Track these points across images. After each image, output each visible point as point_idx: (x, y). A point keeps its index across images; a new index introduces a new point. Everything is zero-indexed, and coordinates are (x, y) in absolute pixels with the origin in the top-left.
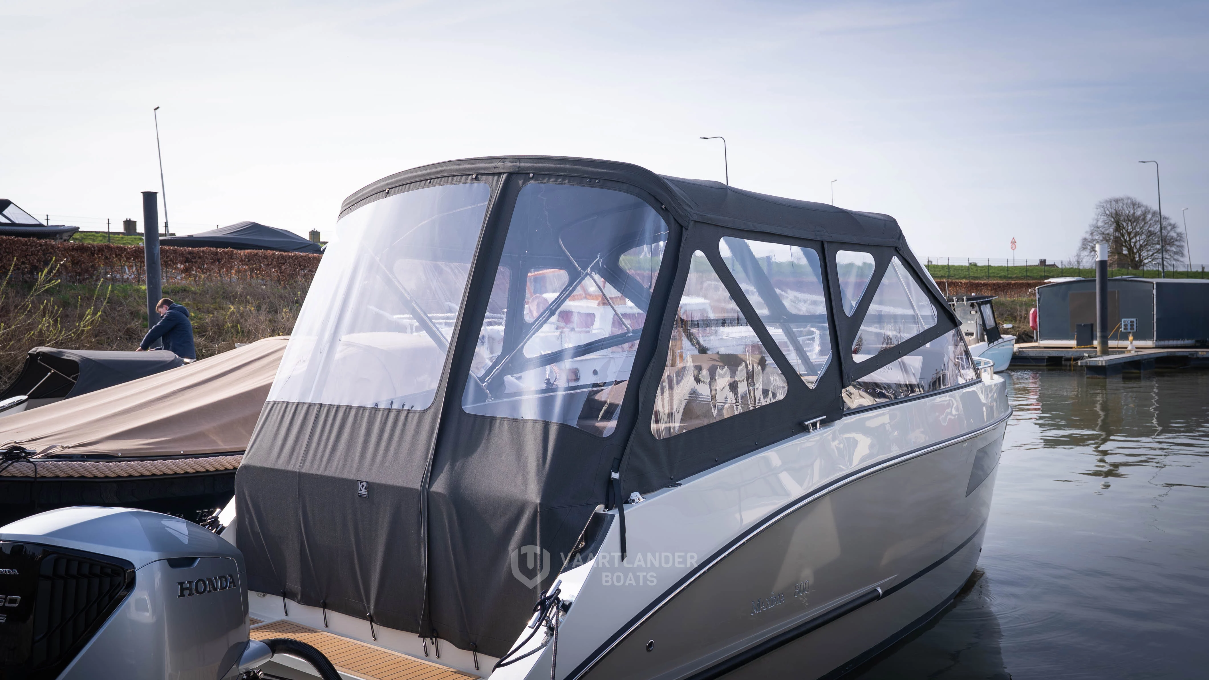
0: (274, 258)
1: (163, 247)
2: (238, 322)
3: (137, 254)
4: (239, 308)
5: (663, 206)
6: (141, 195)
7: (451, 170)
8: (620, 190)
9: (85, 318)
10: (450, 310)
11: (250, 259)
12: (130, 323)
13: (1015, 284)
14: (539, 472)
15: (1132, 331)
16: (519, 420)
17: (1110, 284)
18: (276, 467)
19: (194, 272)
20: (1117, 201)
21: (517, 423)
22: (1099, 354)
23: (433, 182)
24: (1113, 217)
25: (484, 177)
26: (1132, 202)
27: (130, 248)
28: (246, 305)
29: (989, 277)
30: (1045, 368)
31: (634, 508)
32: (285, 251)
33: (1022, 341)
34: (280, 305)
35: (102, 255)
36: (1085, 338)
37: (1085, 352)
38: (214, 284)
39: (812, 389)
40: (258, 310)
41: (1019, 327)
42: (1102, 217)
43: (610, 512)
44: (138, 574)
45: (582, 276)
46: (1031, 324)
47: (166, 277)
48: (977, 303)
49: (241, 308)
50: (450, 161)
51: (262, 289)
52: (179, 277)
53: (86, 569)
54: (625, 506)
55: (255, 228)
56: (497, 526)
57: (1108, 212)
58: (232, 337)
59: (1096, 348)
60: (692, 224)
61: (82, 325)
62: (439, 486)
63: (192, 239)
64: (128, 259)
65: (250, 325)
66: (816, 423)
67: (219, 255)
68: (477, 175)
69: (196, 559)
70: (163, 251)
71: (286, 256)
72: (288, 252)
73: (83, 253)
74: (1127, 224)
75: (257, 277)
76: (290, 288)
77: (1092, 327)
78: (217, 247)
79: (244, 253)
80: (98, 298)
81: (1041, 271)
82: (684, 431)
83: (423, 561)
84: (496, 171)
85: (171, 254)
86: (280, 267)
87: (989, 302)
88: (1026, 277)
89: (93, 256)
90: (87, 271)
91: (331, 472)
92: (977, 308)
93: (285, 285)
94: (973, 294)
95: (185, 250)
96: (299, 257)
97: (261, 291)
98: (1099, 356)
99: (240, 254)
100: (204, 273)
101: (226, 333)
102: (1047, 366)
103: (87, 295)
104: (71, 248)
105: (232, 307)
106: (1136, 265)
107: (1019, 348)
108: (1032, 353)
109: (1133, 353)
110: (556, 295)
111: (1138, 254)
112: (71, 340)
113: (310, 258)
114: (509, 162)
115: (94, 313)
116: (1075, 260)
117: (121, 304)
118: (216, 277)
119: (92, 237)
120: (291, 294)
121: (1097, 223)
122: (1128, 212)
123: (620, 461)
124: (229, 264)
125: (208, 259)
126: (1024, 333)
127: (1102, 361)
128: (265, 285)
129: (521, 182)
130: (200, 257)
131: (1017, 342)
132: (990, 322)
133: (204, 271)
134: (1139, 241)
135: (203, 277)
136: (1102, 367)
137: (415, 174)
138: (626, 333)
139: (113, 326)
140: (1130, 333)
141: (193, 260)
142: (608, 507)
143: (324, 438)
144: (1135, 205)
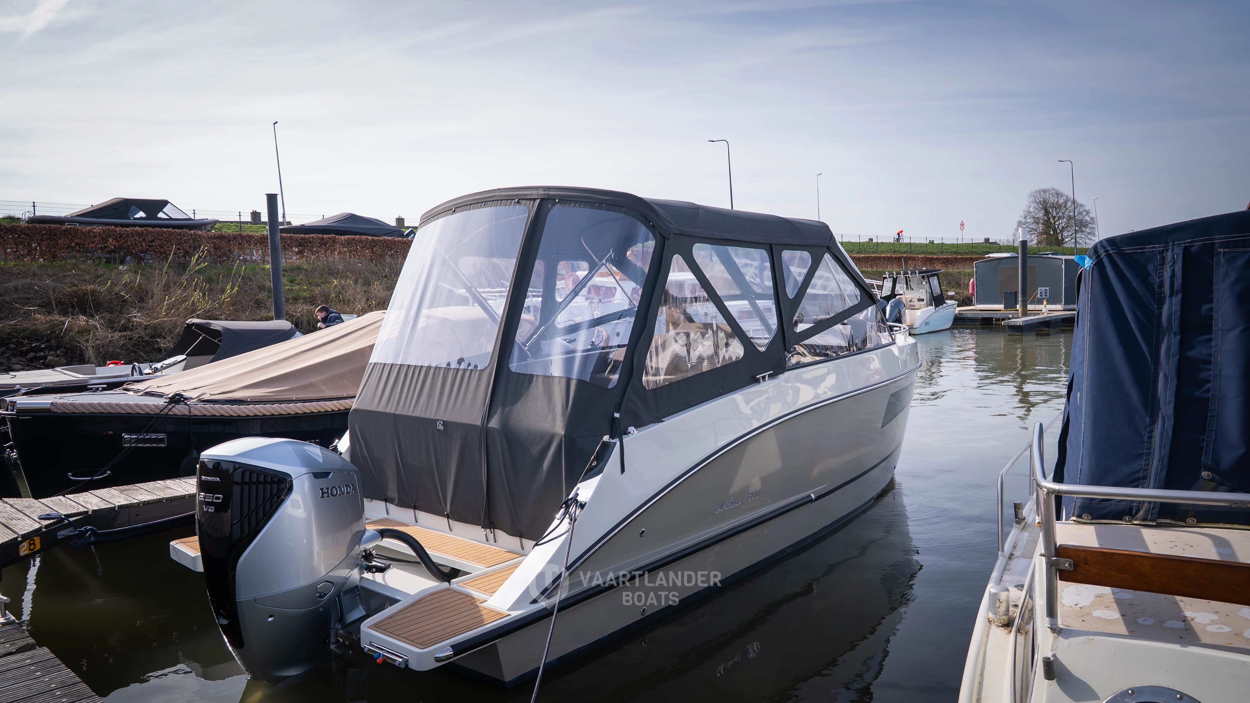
0: (367, 241)
1: (282, 234)
2: (340, 293)
3: (262, 240)
4: (340, 282)
5: (651, 224)
6: (265, 197)
7: (499, 196)
8: (619, 212)
9: (226, 292)
10: (503, 285)
11: (349, 243)
12: (258, 295)
13: (961, 258)
14: (563, 413)
15: (1046, 297)
16: (550, 376)
17: (1029, 260)
18: (378, 410)
19: (306, 254)
20: (1044, 191)
21: (548, 379)
22: (1020, 315)
23: (487, 204)
24: (1041, 204)
25: (523, 202)
26: (1057, 192)
27: (256, 236)
28: (346, 279)
29: (942, 253)
30: (979, 326)
31: (630, 438)
32: (376, 236)
33: (965, 304)
34: (372, 279)
35: (236, 242)
36: (1010, 303)
37: (1010, 313)
38: (321, 263)
39: (763, 352)
40: (355, 283)
41: (962, 293)
42: (1033, 204)
43: (614, 441)
44: (295, 482)
45: (599, 266)
46: (970, 292)
47: (285, 258)
48: (926, 275)
49: (343, 282)
50: (499, 189)
51: (358, 267)
52: (294, 258)
53: (262, 478)
54: (624, 436)
55: (352, 218)
56: (535, 450)
57: (1037, 200)
58: (336, 305)
59: (1018, 311)
60: (672, 236)
61: (223, 297)
62: (494, 423)
63: (304, 227)
64: (256, 244)
65: (349, 295)
66: (765, 376)
67: (325, 240)
68: (519, 199)
69: (330, 473)
70: (282, 238)
71: (377, 240)
72: (378, 237)
73: (222, 241)
74: (1053, 210)
75: (355, 257)
76: (381, 266)
77: (1016, 293)
78: (323, 234)
79: (344, 238)
80: (234, 276)
81: (984, 248)
82: (667, 384)
83: (483, 475)
84: (532, 197)
85: (288, 240)
86: (372, 249)
87: (937, 275)
88: (972, 252)
89: (230, 242)
90: (225, 254)
91: (417, 414)
92: (926, 280)
93: (376, 263)
94: (924, 269)
95: (299, 237)
96: (387, 240)
97: (357, 268)
98: (1020, 317)
99: (341, 238)
100: (314, 254)
101: (331, 302)
102: (981, 325)
103: (226, 273)
104: (213, 237)
105: (335, 281)
106: (1059, 243)
107: (959, 311)
108: (970, 315)
109: (1046, 315)
110: (586, 273)
111: (1060, 234)
112: (215, 308)
113: (395, 241)
114: (541, 190)
115: (232, 288)
116: (1011, 239)
117: (251, 280)
118: (323, 258)
119: (228, 227)
120: (381, 270)
121: (1029, 209)
122: (1053, 200)
123: (620, 405)
124: (333, 247)
125: (316, 243)
126: (966, 298)
127: (1020, 322)
128: (361, 263)
129: (550, 206)
130: (310, 242)
131: (958, 306)
132: (937, 291)
133: (314, 253)
134: (1061, 223)
135: (313, 257)
136: (1020, 326)
137: (474, 198)
138: (633, 308)
139: (246, 297)
140: (1044, 298)
141: (305, 245)
142: (612, 437)
143: (412, 389)
144: (1058, 194)
